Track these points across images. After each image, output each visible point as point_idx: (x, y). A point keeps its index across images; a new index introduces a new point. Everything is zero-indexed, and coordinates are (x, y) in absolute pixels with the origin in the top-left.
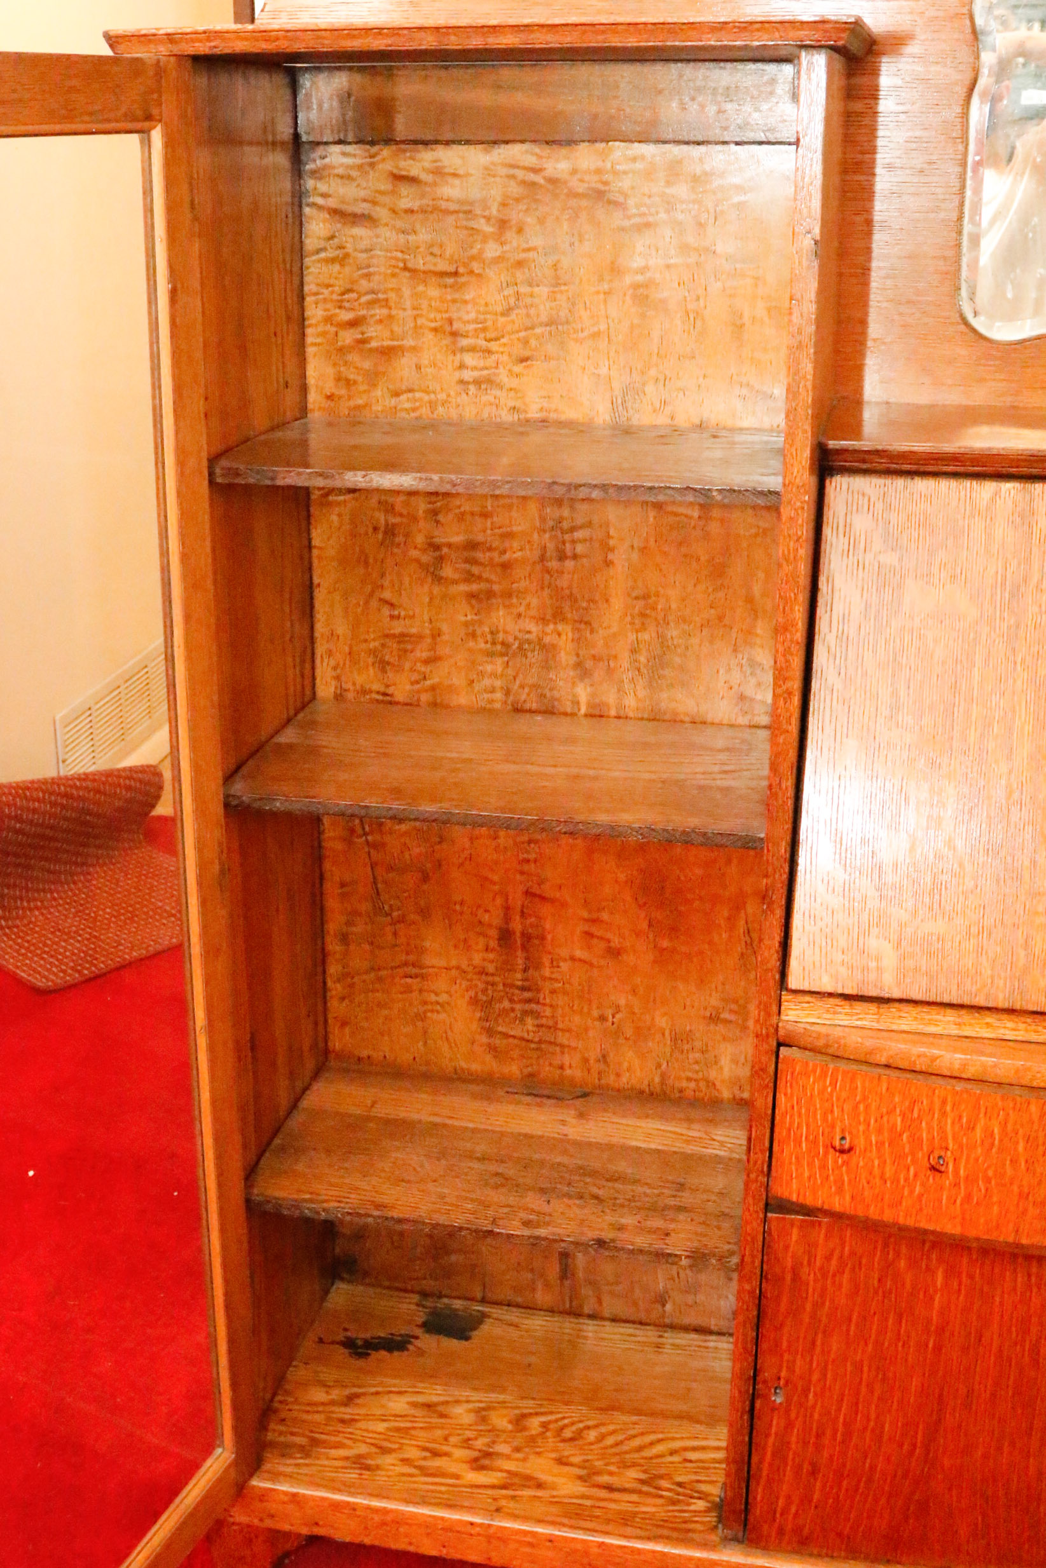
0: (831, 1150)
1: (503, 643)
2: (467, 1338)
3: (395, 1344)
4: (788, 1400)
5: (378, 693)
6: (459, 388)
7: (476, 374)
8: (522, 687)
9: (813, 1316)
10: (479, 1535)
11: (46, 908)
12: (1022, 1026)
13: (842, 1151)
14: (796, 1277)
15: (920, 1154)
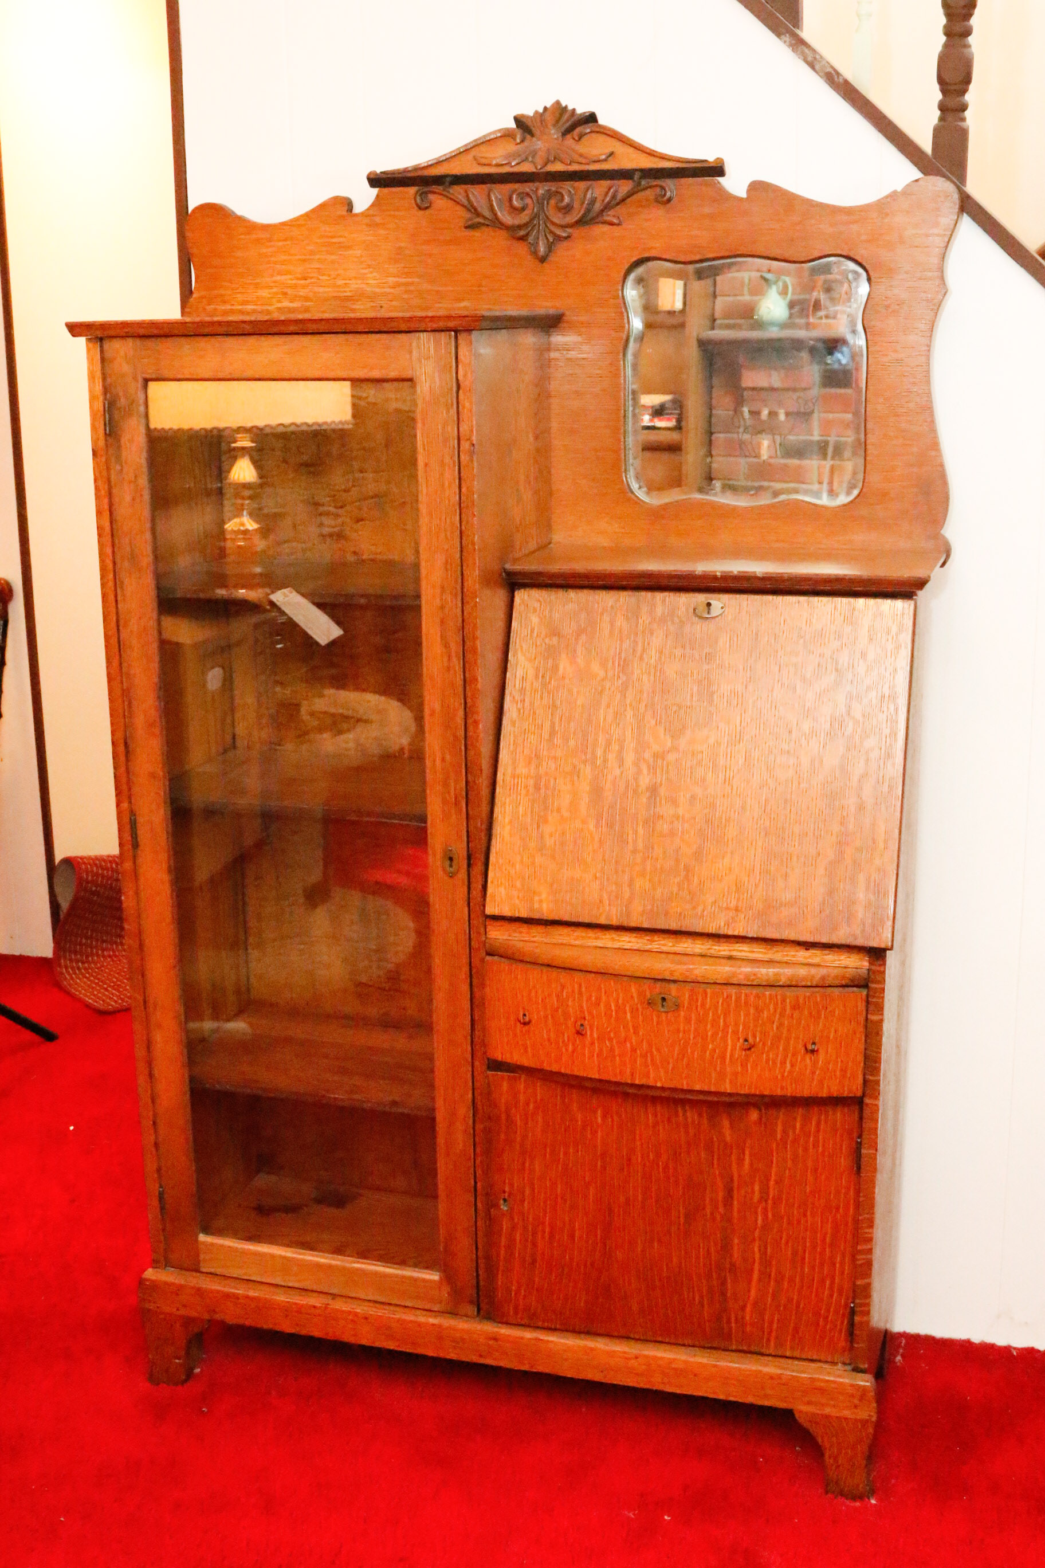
0: (518, 1024)
2: (344, 1208)
3: (293, 1209)
4: (512, 1209)
6: (320, 539)
7: (331, 530)
9: (522, 1145)
10: (319, 1315)
11: (116, 956)
12: (633, 940)
13: (525, 1024)
14: (508, 1117)
15: (570, 1023)
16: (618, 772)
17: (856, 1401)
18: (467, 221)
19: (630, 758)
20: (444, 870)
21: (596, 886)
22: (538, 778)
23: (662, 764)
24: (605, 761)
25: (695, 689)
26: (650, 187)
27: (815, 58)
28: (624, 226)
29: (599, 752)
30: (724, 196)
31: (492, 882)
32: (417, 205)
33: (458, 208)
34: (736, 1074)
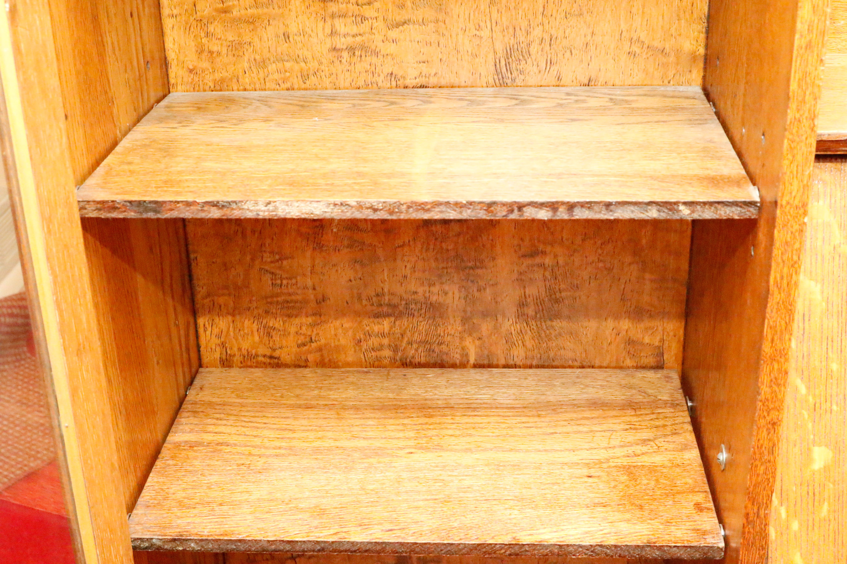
1: (389, 305)
5: (264, 356)
6: (330, 56)
7: (350, 40)
8: (410, 343)
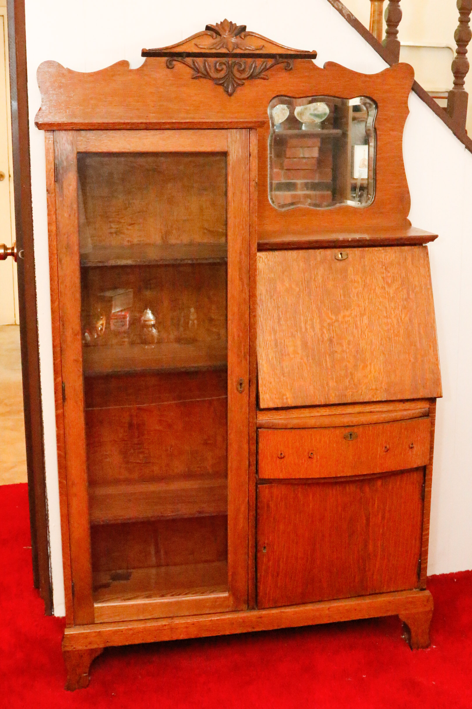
0: (278, 459)
2: (129, 579)
3: (107, 586)
4: (268, 551)
9: (274, 518)
12: (328, 410)
13: (281, 458)
14: (268, 506)
15: (306, 454)
16: (313, 334)
17: (425, 603)
18: (193, 75)
19: (317, 327)
20: (237, 389)
21: (311, 387)
22: (276, 340)
23: (333, 328)
24: (306, 329)
25: (342, 292)
26: (282, 62)
27: (343, 8)
28: (269, 80)
29: (303, 325)
30: (316, 68)
31: (262, 393)
32: (167, 66)
33: (188, 68)
34: (381, 464)
